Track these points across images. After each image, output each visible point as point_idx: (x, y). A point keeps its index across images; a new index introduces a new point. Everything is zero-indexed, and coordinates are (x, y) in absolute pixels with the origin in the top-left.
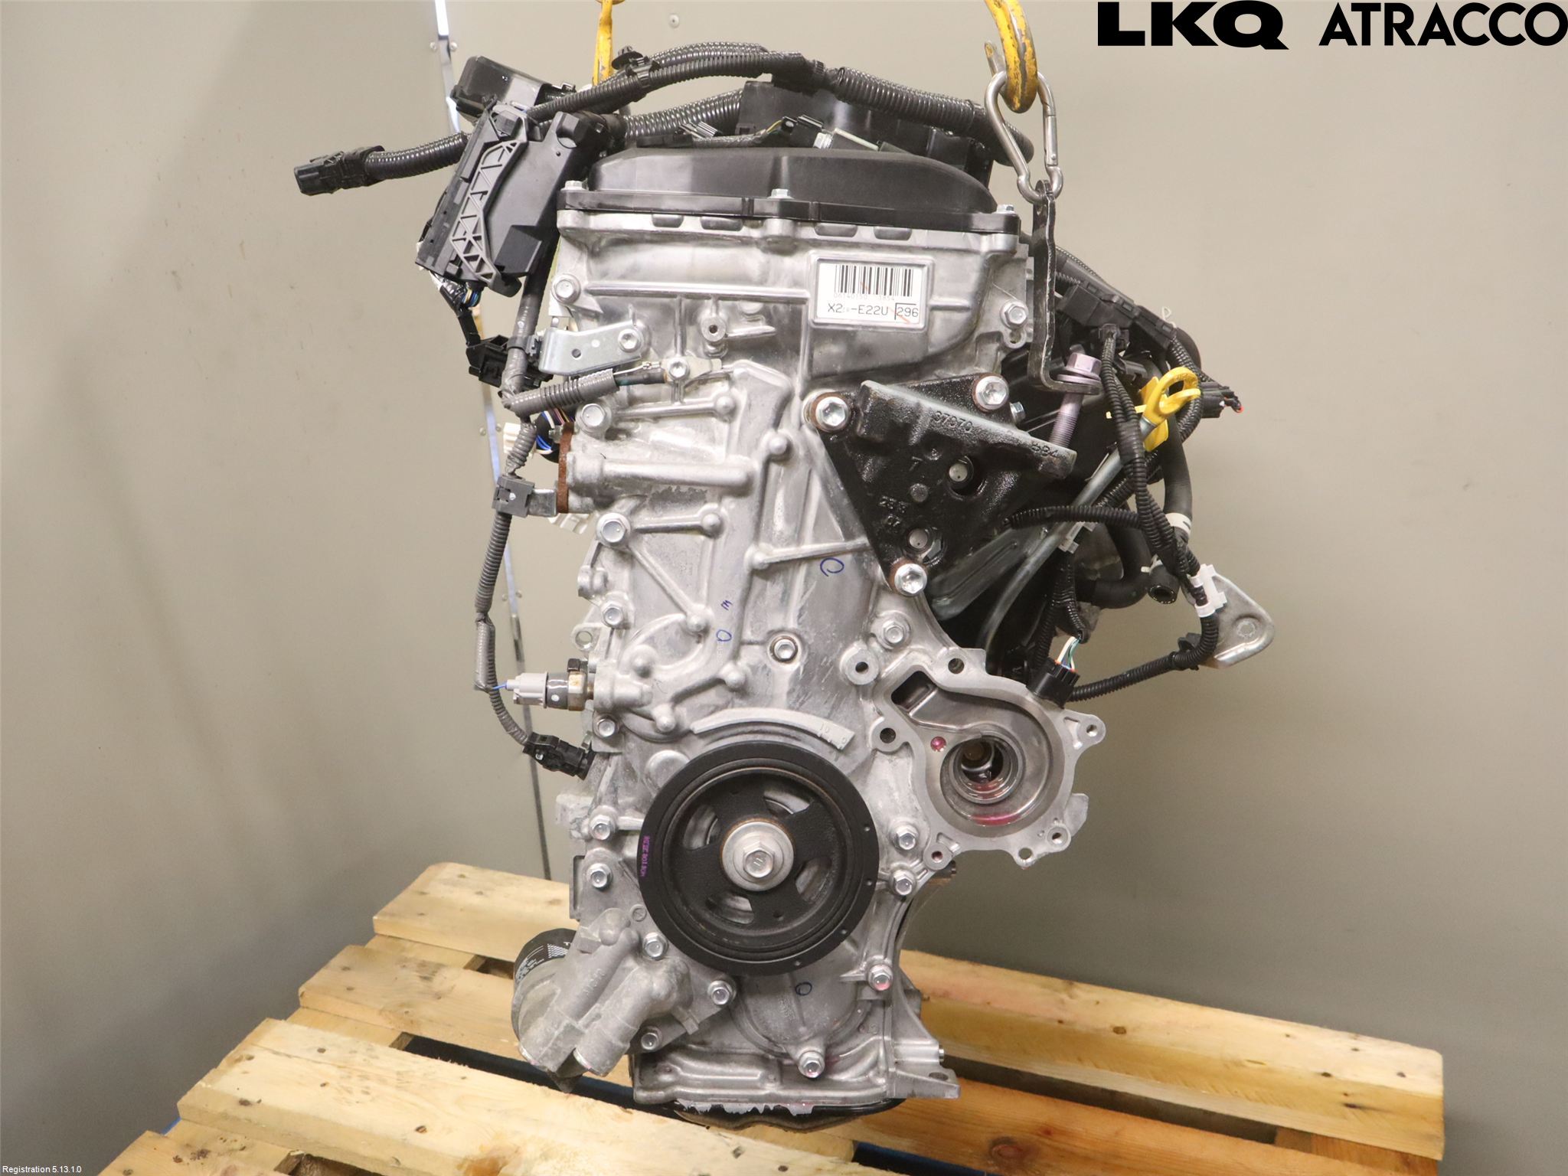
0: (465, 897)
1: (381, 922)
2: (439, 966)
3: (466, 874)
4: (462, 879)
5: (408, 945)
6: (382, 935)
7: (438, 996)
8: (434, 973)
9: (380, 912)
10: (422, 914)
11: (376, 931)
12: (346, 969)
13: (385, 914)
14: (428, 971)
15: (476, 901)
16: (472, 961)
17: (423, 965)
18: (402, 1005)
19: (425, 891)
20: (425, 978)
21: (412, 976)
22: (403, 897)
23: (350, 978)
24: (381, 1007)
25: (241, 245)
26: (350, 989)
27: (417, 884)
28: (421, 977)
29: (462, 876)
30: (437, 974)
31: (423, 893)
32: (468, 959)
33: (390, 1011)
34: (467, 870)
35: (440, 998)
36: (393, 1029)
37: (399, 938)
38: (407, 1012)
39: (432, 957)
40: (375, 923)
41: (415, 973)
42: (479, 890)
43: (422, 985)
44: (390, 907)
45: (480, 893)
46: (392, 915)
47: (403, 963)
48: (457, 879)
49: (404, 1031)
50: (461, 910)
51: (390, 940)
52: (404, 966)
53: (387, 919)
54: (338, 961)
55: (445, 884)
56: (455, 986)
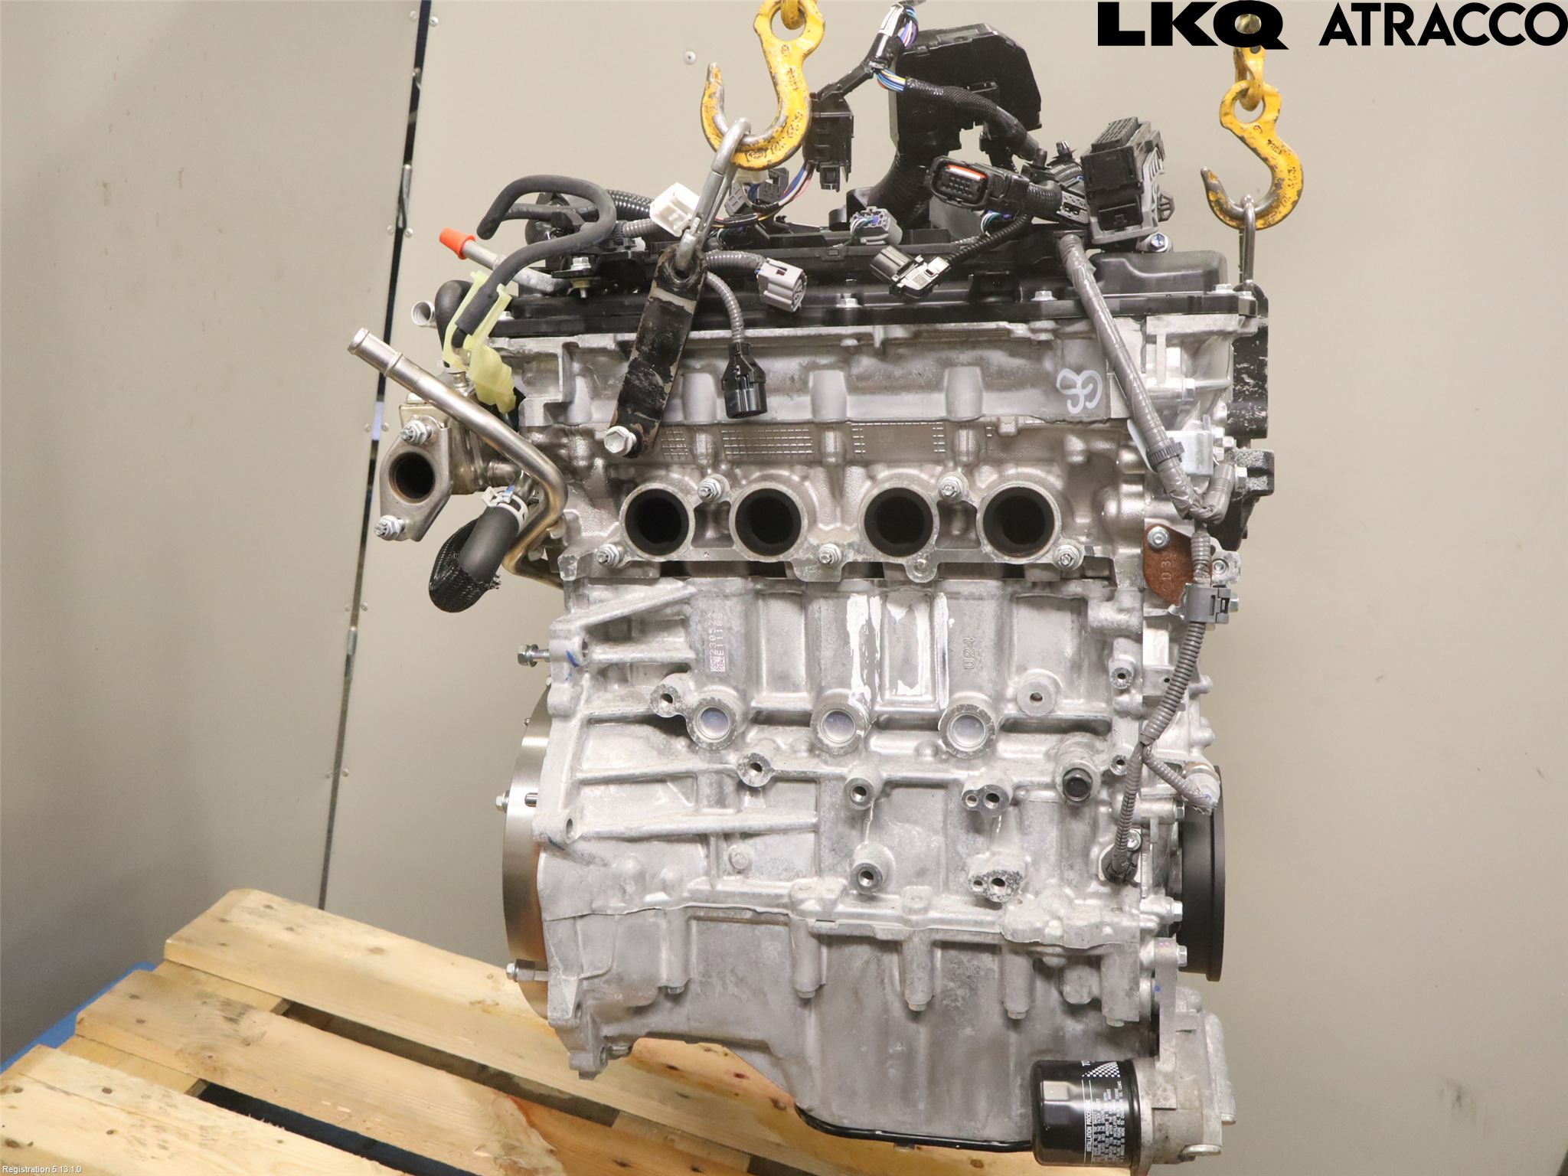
0: (272, 930)
1: (174, 948)
2: (246, 1008)
3: (273, 905)
4: (268, 911)
5: (203, 977)
6: (171, 962)
7: (247, 1043)
8: (241, 1014)
9: (175, 935)
10: (224, 945)
11: (166, 957)
12: (134, 997)
13: (180, 939)
14: (235, 1012)
15: (287, 937)
16: (279, 1005)
17: (227, 1004)
18: (204, 1048)
19: (228, 918)
20: (231, 1020)
21: (214, 1015)
22: (201, 921)
23: (140, 1008)
24: (178, 1047)
25: (180, 172)
26: (141, 1022)
27: (217, 908)
28: (226, 1018)
29: (269, 907)
30: (244, 1016)
31: (223, 921)
32: (275, 1002)
33: (190, 1054)
34: (275, 901)
35: (249, 1045)
36: (188, 1074)
37: (193, 968)
38: (210, 1057)
39: (233, 994)
40: (166, 947)
41: (217, 1012)
42: (289, 926)
43: (227, 1027)
44: (186, 931)
45: (291, 929)
46: (189, 941)
47: (204, 998)
48: (263, 909)
49: (203, 1078)
50: (270, 946)
51: (182, 968)
52: (204, 1003)
53: (183, 944)
54: (124, 986)
55: (250, 913)
56: (264, 1034)
